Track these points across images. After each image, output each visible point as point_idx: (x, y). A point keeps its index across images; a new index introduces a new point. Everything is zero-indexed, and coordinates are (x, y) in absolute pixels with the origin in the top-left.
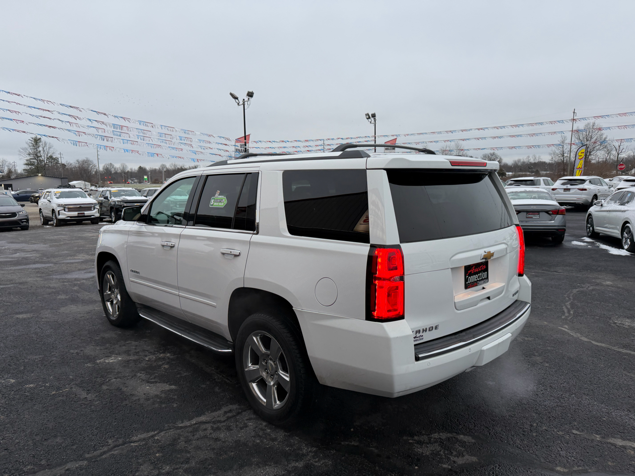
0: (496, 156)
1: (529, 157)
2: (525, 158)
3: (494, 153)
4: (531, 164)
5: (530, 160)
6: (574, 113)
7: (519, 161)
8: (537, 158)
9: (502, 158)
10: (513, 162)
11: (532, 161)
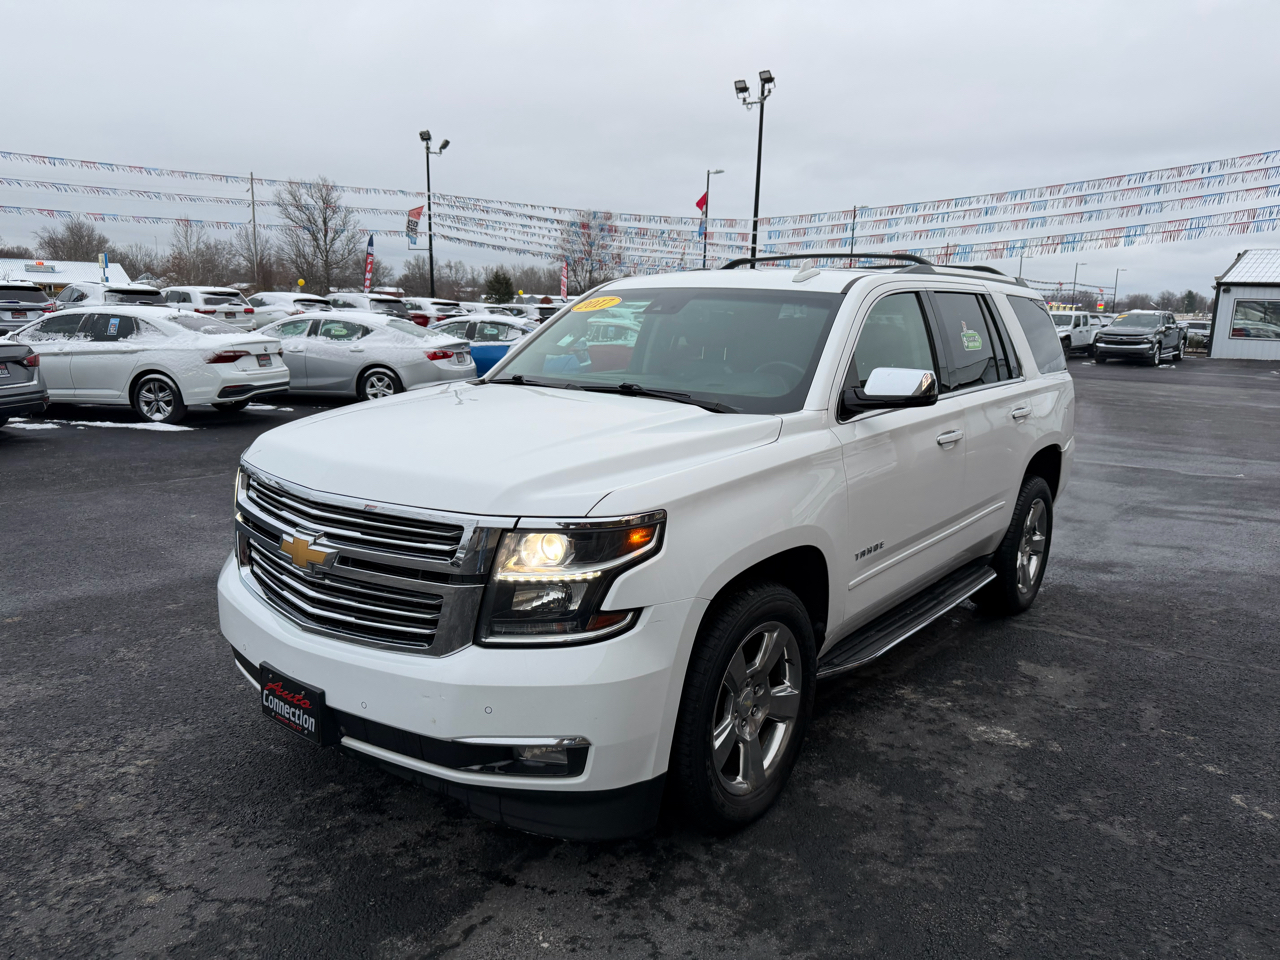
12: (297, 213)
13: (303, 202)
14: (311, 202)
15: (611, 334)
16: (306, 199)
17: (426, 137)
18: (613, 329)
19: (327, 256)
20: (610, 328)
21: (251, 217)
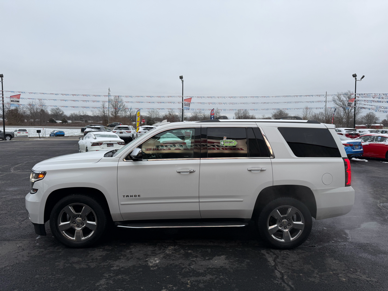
0: (60, 110)
1: (80, 112)
2: (78, 112)
3: (58, 108)
4: (81, 116)
5: (81, 114)
6: (109, 90)
7: (74, 114)
8: (85, 113)
9: (64, 112)
10: (70, 115)
11: (82, 114)
12: (339, 102)
13: (342, 99)
14: (345, 99)
15: (379, 140)
16: (343, 98)
17: (355, 76)
18: (380, 137)
19: (348, 115)
20: (379, 137)
21: (325, 105)
